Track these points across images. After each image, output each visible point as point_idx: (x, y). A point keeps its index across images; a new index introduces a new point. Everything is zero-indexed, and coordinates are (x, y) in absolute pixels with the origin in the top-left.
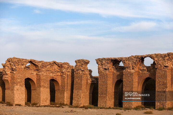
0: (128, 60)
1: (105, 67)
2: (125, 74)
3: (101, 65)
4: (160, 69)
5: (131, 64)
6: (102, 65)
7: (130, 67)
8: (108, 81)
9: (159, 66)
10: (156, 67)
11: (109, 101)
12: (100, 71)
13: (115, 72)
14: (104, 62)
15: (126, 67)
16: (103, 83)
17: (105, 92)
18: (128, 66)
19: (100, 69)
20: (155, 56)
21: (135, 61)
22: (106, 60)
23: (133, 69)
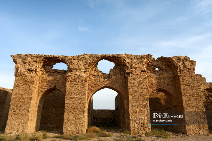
0: (77, 59)
1: (30, 67)
2: (70, 78)
3: (22, 63)
4: (136, 73)
5: (82, 65)
6: (25, 63)
7: (81, 69)
8: (33, 88)
9: (134, 70)
10: (128, 71)
11: (31, 121)
12: (19, 71)
13: (44, 77)
14: (29, 59)
15: (74, 69)
16: (22, 91)
17: (26, 106)
18: (77, 67)
19: (20, 69)
20: (126, 56)
21: (90, 62)
22: (34, 56)
23: (85, 72)
